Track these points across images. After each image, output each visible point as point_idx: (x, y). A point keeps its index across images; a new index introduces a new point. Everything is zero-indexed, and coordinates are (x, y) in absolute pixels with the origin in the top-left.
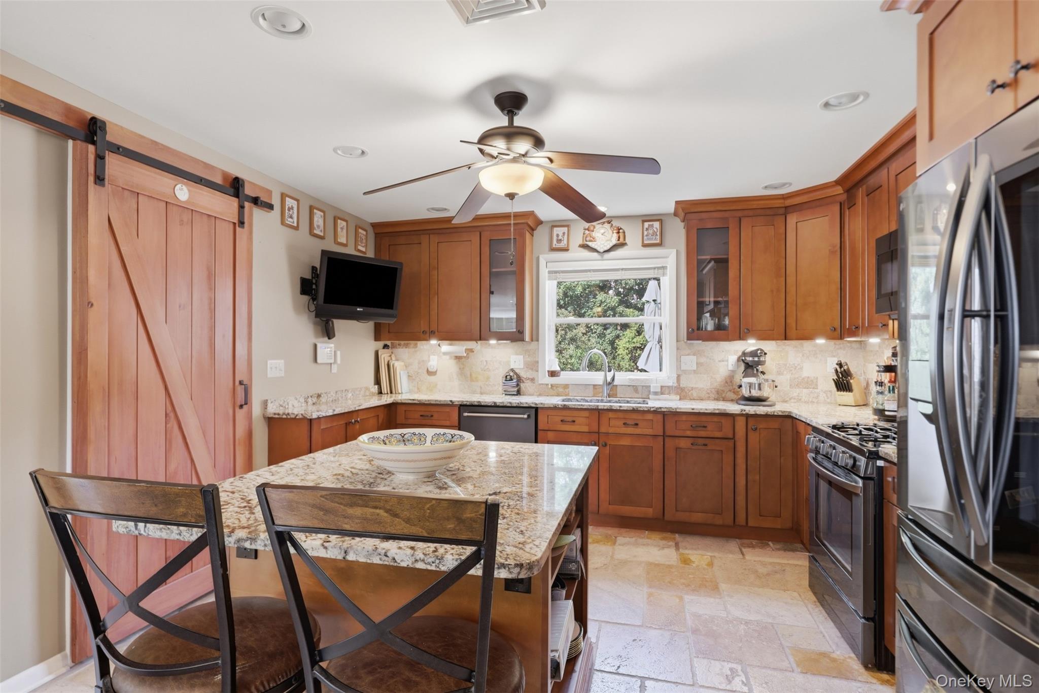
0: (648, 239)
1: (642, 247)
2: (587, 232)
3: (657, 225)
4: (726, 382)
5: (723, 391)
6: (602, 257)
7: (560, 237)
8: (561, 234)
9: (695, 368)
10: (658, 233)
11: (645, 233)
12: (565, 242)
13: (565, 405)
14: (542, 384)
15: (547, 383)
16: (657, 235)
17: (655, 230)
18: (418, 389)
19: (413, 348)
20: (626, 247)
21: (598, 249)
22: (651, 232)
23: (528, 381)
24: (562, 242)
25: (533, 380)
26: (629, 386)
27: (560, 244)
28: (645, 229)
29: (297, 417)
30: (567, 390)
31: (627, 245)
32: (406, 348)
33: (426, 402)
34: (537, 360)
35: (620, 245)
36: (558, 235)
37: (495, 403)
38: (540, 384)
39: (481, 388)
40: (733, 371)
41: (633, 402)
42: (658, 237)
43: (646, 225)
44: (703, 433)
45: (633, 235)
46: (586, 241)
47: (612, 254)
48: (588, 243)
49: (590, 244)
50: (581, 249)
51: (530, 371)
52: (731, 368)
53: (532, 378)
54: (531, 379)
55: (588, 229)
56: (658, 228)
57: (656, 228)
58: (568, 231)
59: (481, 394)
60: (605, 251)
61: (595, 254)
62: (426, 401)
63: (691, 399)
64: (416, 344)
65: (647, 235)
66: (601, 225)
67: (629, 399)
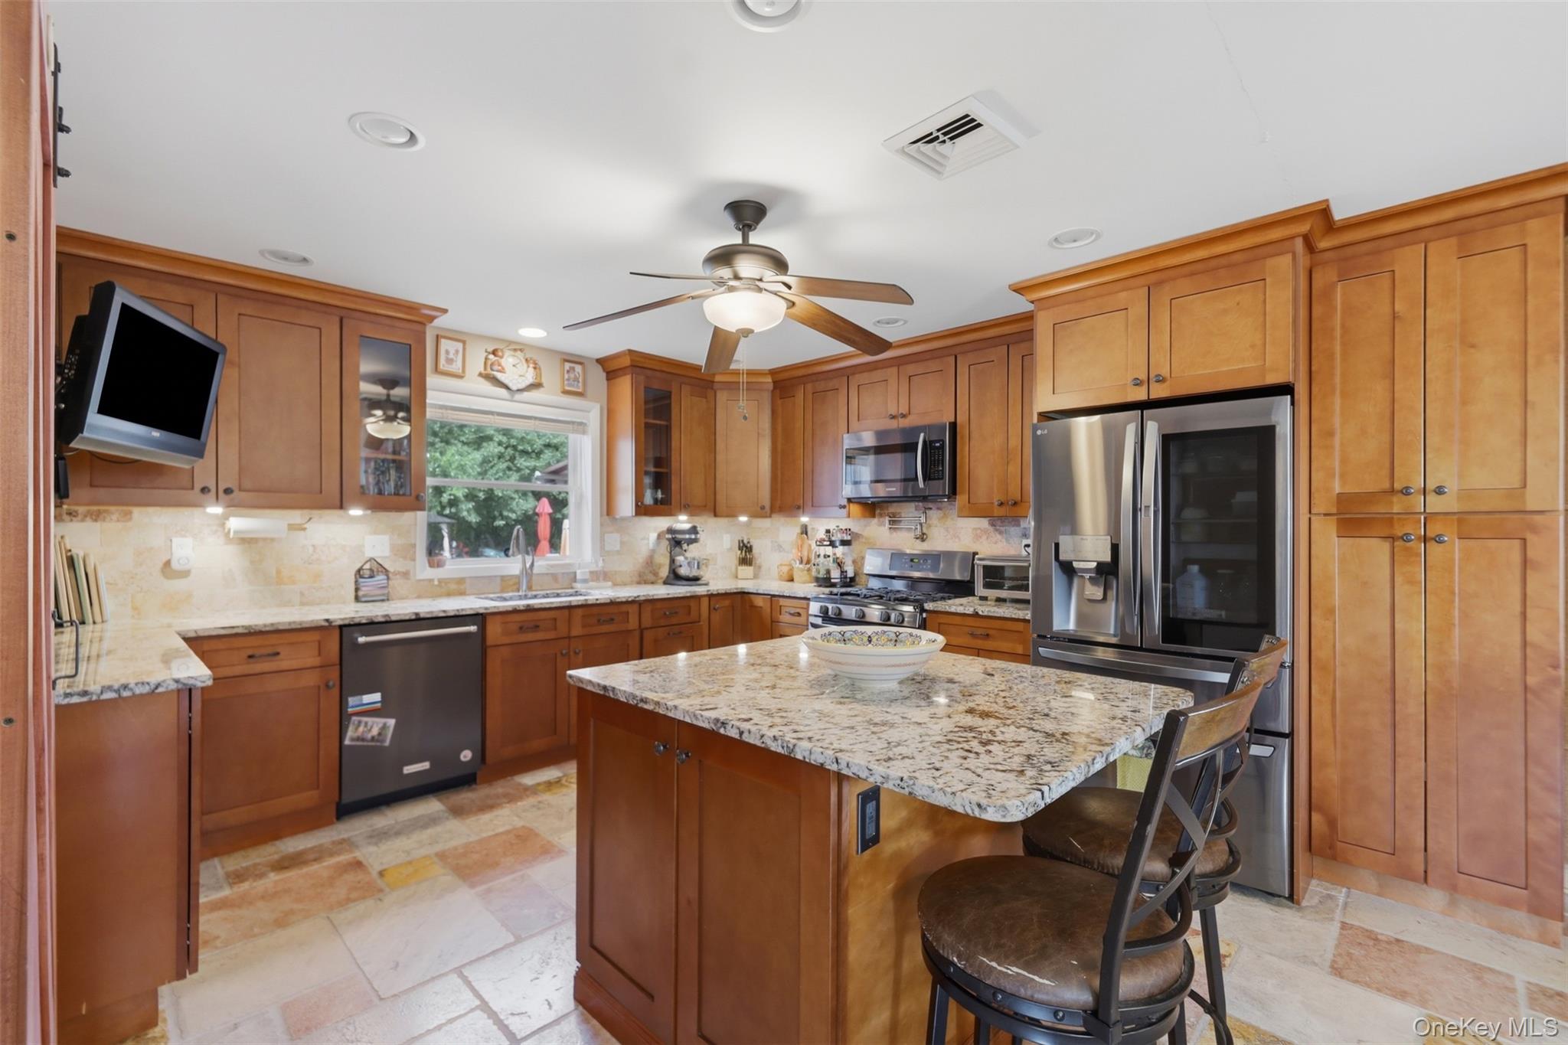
0: (569, 385)
1: (561, 394)
2: (491, 357)
3: (578, 368)
4: (647, 563)
5: (644, 573)
6: (513, 396)
7: (451, 356)
8: (452, 352)
9: (618, 547)
10: (580, 380)
11: (566, 376)
12: (459, 363)
13: (528, 605)
14: (423, 580)
15: (431, 578)
16: (578, 382)
17: (577, 375)
18: (135, 608)
19: (118, 521)
20: (542, 389)
21: (510, 385)
22: (572, 376)
23: (398, 576)
24: (454, 363)
25: (406, 575)
26: (547, 574)
27: (450, 366)
28: (566, 372)
29: (160, 690)
30: (462, 587)
31: (543, 387)
32: (96, 520)
33: (263, 629)
34: (413, 542)
35: (536, 386)
36: (447, 352)
37: (417, 614)
38: (420, 580)
39: (302, 594)
40: (653, 551)
41: (563, 595)
42: (580, 384)
43: (567, 366)
44: (674, 621)
45: (551, 377)
46: (492, 370)
47: (526, 395)
48: (495, 373)
49: (499, 375)
50: (482, 380)
51: (401, 559)
52: (651, 546)
53: (404, 570)
54: (403, 573)
55: (494, 353)
56: (580, 372)
57: (578, 373)
58: (464, 349)
59: (303, 604)
60: (520, 390)
61: (503, 392)
62: (265, 626)
63: (617, 585)
64: (131, 513)
65: (568, 380)
66: (512, 353)
67: (559, 591)
